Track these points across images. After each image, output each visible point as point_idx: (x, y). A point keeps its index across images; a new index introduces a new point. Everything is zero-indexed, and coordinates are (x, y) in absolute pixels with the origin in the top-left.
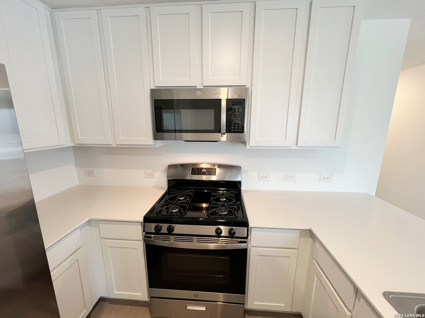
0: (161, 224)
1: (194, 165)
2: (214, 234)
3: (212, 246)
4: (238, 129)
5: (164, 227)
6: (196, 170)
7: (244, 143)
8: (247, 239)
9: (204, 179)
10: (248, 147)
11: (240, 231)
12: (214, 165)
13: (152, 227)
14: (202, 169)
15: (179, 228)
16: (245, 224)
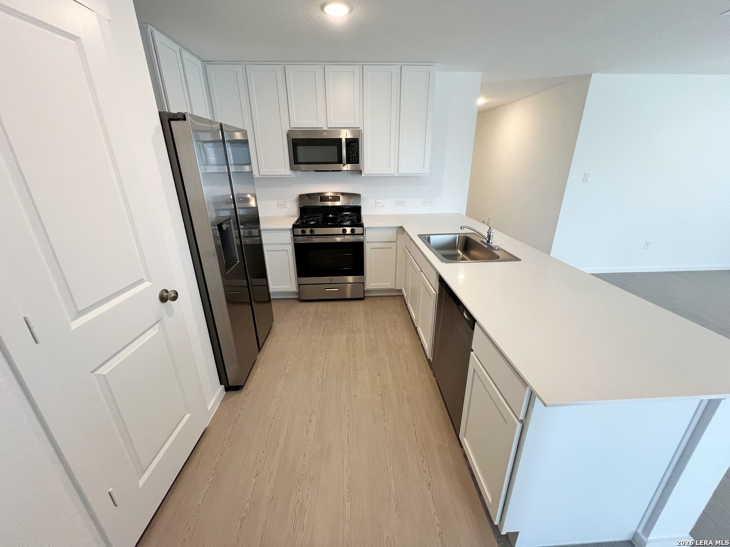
0: (305, 229)
1: (319, 194)
2: (341, 233)
3: (339, 239)
4: (355, 161)
5: (308, 231)
6: (323, 198)
7: (360, 172)
8: (363, 234)
9: (330, 205)
10: (363, 175)
11: (358, 230)
12: (337, 193)
13: (299, 231)
14: (328, 197)
15: (318, 231)
16: (361, 225)
